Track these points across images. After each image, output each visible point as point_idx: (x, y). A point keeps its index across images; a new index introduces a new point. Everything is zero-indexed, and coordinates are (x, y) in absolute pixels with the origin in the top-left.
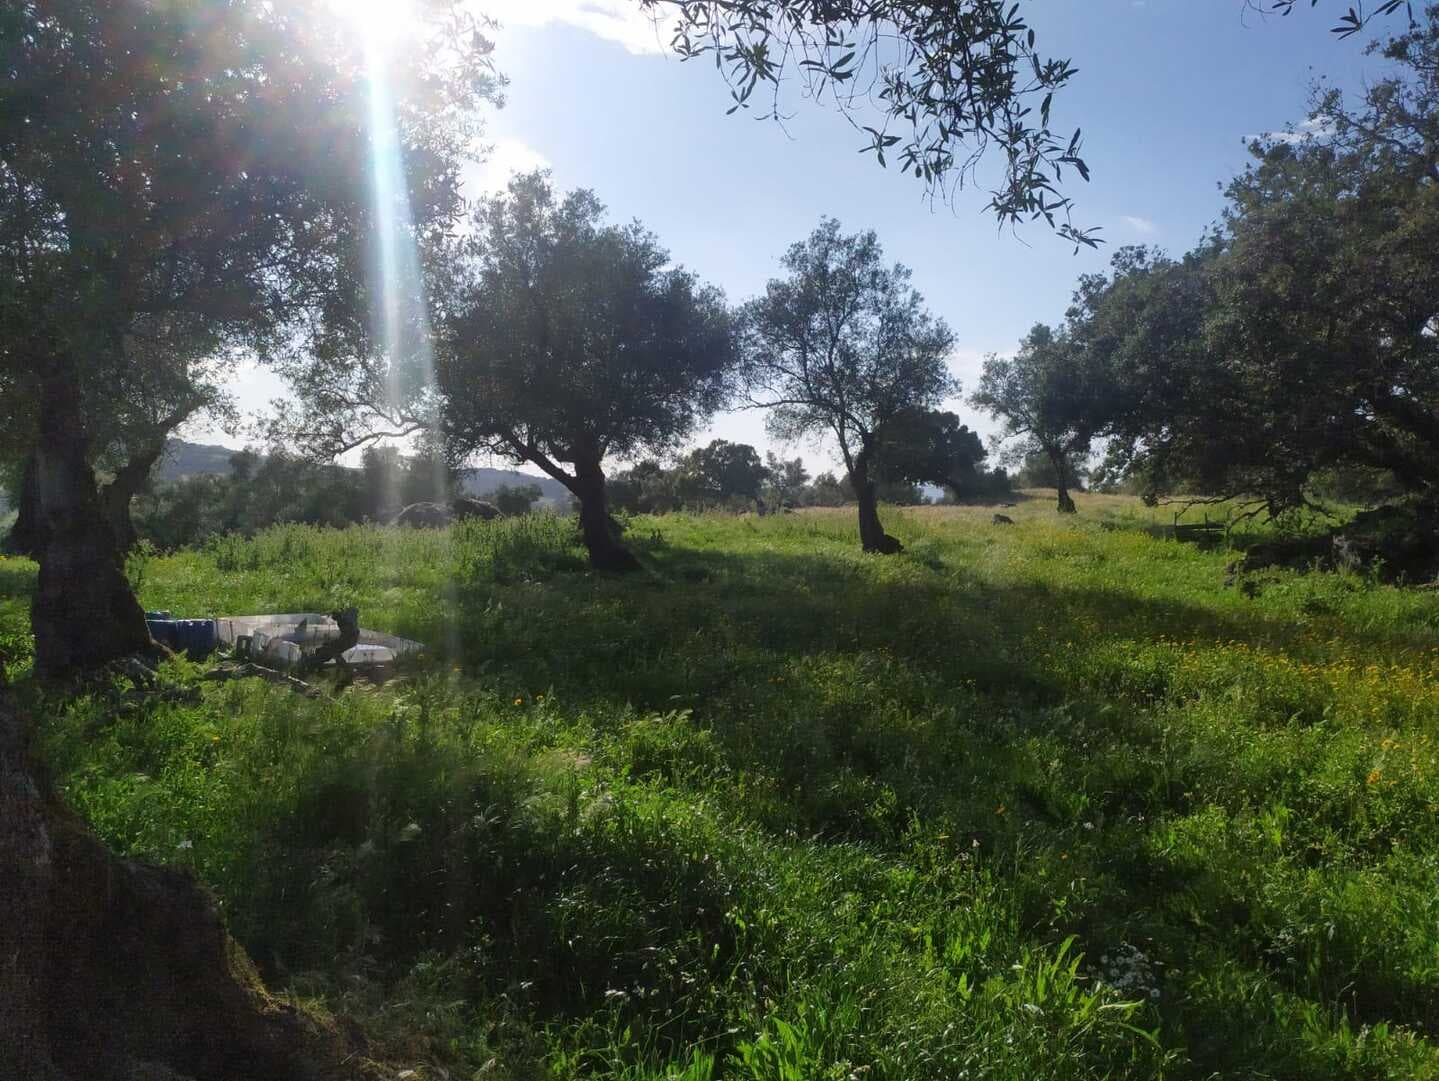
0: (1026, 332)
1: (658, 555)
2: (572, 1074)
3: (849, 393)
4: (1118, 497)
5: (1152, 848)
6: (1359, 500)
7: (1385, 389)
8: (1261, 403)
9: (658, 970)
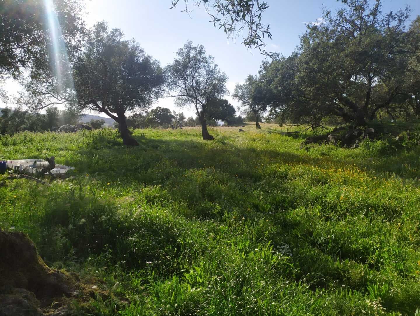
0: (246, 77)
1: (143, 141)
2: (139, 285)
3: (198, 93)
4: (272, 124)
5: (287, 218)
6: (334, 125)
7: (341, 95)
8: (310, 98)
9: (160, 256)
